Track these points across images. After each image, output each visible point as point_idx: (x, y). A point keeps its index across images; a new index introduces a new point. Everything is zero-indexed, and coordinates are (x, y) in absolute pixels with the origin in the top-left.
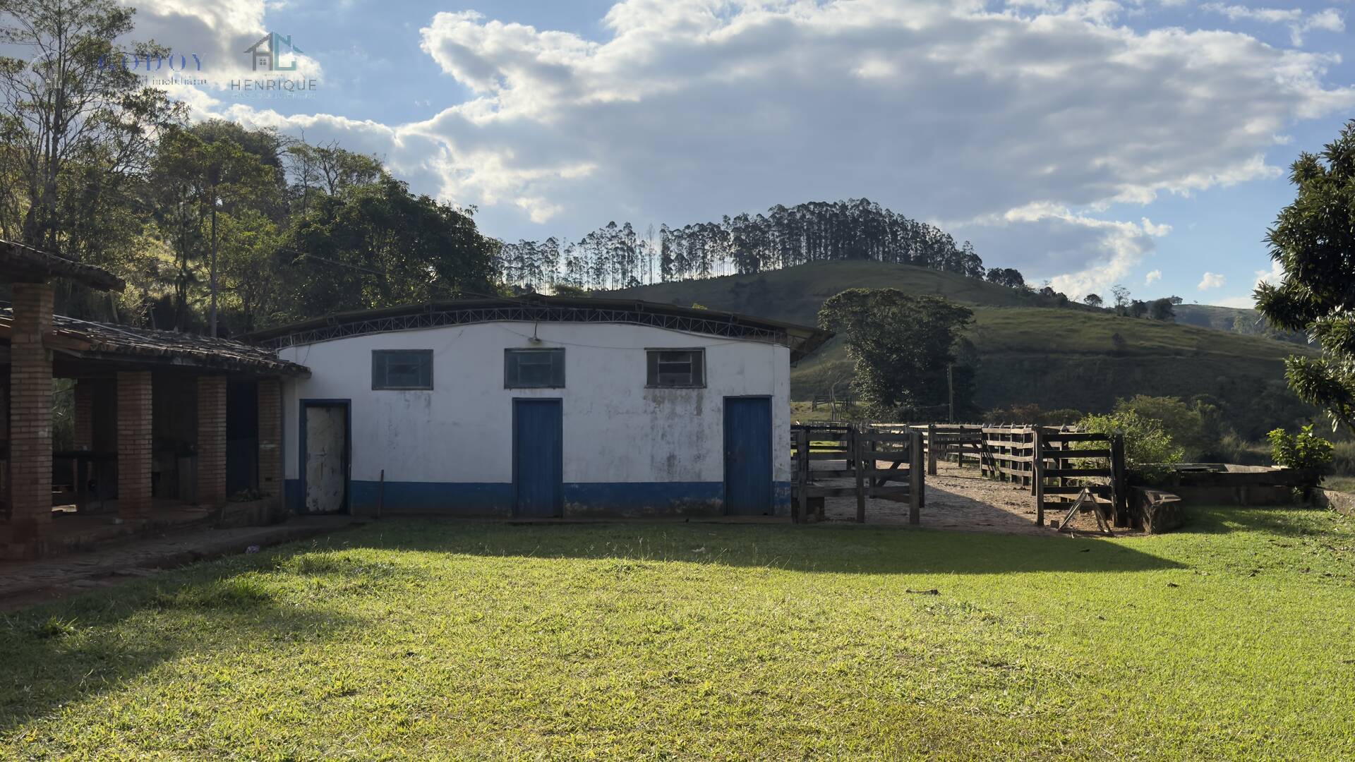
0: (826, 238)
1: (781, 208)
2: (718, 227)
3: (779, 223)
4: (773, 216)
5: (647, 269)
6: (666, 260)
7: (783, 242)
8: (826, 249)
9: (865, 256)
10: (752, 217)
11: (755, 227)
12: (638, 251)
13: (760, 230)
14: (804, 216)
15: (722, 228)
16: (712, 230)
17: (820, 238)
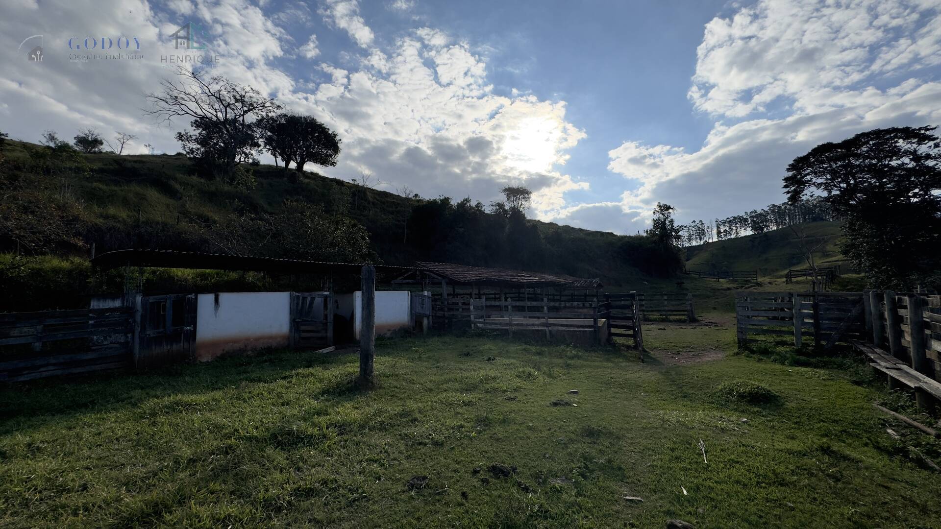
0: (799, 215)
1: (774, 205)
2: (742, 217)
3: (773, 211)
4: (770, 209)
5: (711, 236)
6: (719, 233)
7: (776, 220)
8: (799, 219)
9: (822, 219)
10: (759, 211)
11: (761, 215)
12: (706, 230)
13: (763, 215)
14: (786, 207)
15: (744, 217)
16: (740, 219)
17: (796, 216)
